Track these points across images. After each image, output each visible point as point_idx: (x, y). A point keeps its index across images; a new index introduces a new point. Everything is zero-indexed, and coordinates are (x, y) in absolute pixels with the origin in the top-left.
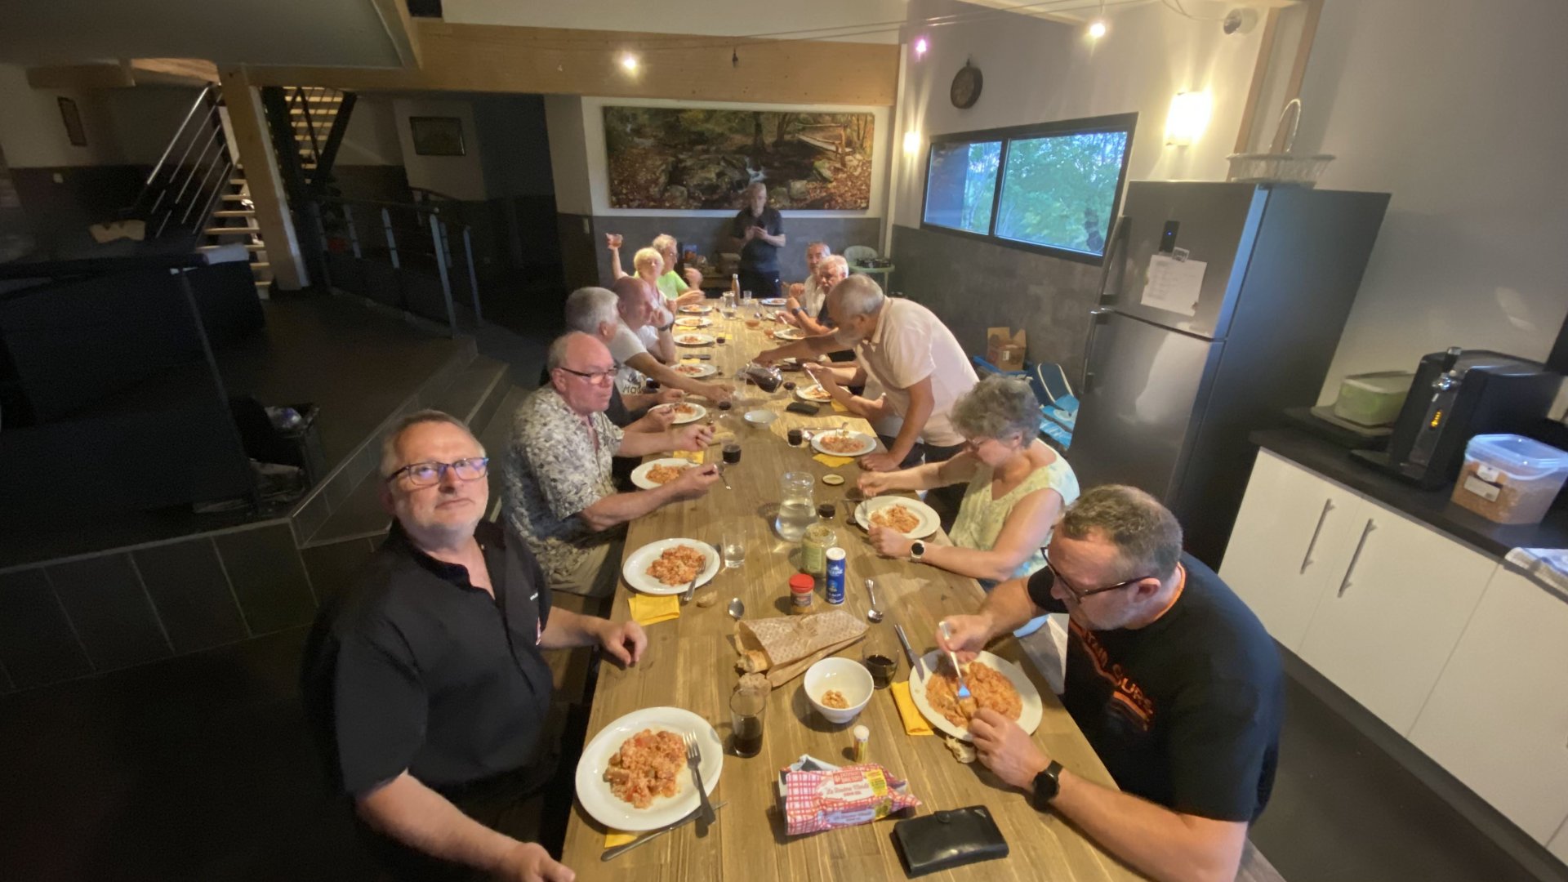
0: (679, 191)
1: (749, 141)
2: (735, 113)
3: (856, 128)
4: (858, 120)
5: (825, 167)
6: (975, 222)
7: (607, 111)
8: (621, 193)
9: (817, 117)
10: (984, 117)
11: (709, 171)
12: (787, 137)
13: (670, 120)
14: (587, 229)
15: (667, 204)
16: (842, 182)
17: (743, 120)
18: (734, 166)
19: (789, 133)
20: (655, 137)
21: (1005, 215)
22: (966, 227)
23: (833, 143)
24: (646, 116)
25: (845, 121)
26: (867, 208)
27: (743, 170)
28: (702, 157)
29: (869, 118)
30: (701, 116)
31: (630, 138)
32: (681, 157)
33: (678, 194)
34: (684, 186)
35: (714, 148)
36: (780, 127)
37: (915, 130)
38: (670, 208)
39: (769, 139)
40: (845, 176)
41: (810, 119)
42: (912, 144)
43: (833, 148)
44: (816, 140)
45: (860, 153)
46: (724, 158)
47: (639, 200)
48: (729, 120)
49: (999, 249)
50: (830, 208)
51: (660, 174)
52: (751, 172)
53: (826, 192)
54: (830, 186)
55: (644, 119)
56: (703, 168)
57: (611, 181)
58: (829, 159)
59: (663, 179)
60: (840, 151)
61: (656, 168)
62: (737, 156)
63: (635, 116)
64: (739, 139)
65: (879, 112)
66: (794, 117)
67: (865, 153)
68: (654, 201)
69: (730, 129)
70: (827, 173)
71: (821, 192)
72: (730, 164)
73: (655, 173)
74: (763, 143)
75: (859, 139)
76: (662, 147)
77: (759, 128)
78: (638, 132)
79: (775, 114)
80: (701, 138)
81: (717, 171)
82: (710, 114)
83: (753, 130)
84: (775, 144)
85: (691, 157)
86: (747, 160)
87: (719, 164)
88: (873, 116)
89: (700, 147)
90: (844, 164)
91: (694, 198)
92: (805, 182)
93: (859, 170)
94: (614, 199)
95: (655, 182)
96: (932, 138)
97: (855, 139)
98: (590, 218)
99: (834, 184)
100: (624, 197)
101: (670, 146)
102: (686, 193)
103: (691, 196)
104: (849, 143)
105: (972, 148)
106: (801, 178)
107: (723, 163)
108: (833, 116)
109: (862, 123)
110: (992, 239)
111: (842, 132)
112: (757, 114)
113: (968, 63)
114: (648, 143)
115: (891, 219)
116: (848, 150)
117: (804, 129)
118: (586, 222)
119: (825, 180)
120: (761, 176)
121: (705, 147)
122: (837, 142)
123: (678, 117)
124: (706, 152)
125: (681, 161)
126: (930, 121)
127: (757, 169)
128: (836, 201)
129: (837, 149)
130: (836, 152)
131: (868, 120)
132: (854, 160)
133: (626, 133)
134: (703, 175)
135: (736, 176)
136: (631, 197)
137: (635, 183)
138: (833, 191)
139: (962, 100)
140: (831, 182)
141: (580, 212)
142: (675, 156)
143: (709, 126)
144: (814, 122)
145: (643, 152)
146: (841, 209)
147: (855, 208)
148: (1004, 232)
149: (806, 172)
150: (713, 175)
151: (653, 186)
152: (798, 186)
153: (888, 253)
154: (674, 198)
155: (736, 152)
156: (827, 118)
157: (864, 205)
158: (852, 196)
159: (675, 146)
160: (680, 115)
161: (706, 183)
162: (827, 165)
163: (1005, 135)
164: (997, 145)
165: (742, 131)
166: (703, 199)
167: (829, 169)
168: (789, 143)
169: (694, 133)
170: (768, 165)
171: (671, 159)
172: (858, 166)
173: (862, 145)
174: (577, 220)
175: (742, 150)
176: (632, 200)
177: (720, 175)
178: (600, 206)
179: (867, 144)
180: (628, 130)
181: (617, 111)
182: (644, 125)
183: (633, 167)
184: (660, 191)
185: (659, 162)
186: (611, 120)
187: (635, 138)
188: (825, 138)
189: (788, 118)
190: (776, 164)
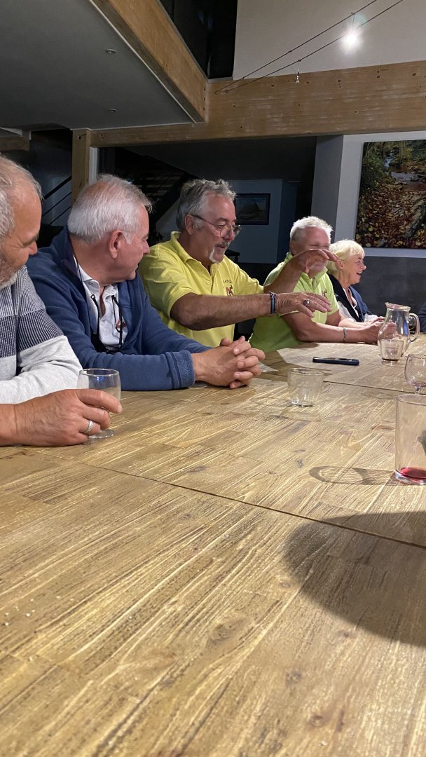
7: (366, 146)
8: (367, 231)
15: (419, 244)
20: (416, 171)
31: (387, 174)
38: (420, 248)
47: (386, 239)
51: (416, 210)
55: (406, 152)
57: (359, 218)
59: (418, 216)
61: (411, 204)
63: (397, 151)
68: (403, 239)
73: (409, 209)
78: (397, 167)
94: (360, 237)
95: (408, 220)
100: (370, 235)
133: (385, 170)
136: (378, 236)
137: (384, 220)
145: (400, 187)
151: (405, 223)
176: (376, 239)
180: (387, 165)
181: (378, 148)
182: (406, 159)
183: (385, 203)
184: (412, 229)
185: (416, 198)
186: (370, 157)
187: (393, 173)
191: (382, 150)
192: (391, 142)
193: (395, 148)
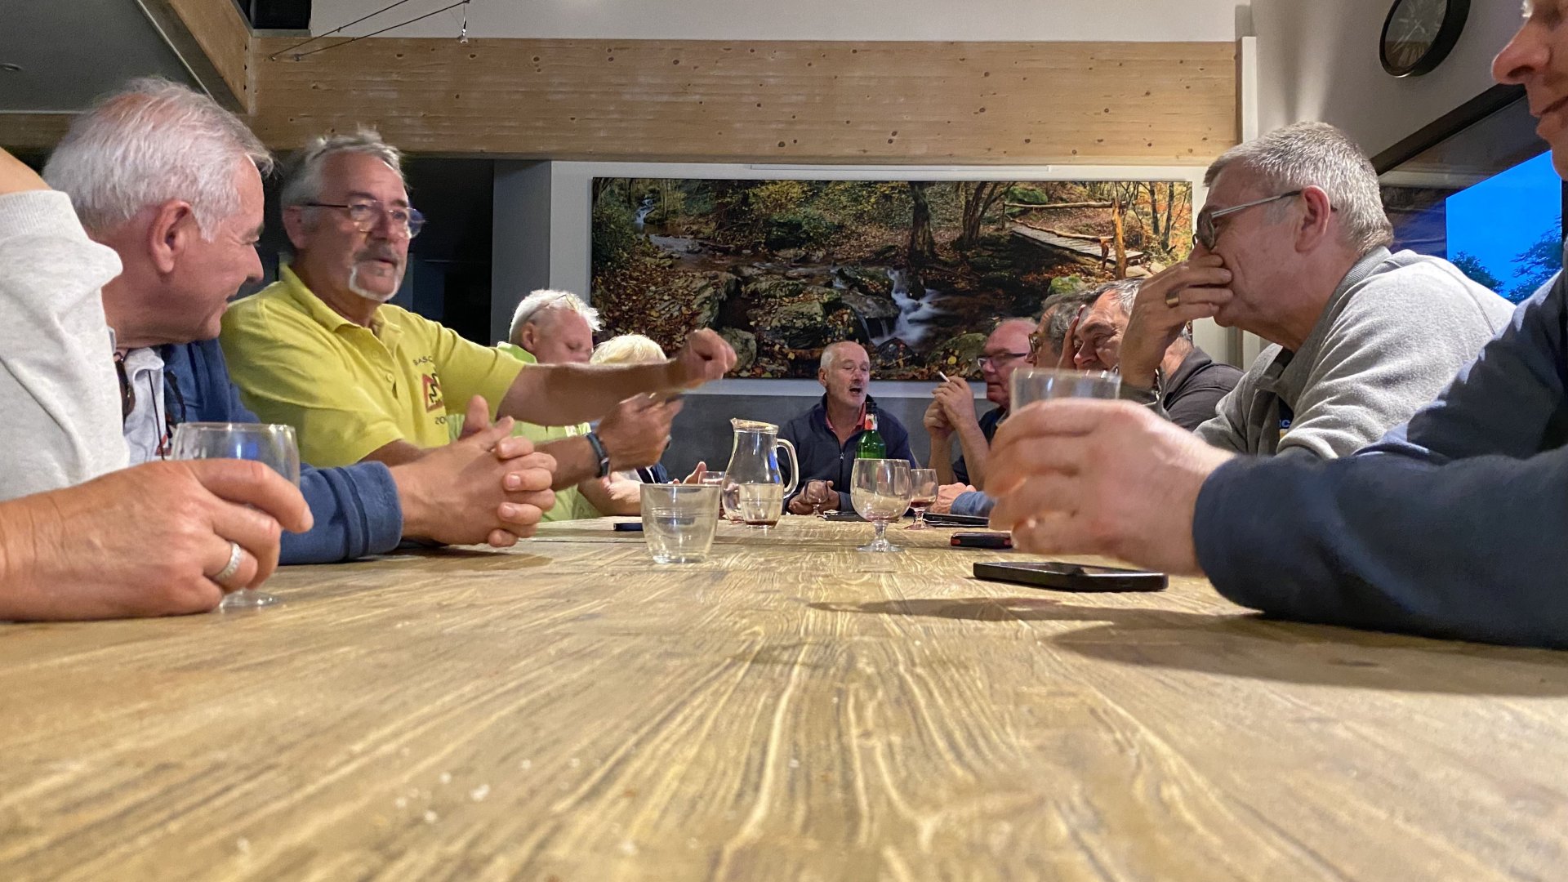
1: (900, 239)
2: (869, 184)
3: (1149, 209)
4: (1152, 192)
7: (598, 184)
9: (1055, 188)
11: (808, 300)
12: (987, 230)
13: (729, 201)
17: (887, 197)
18: (864, 290)
19: (991, 221)
20: (695, 234)
23: (1094, 241)
24: (680, 197)
25: (1126, 197)
27: (884, 297)
28: (793, 273)
29: (1178, 189)
30: (796, 192)
31: (642, 237)
32: (747, 271)
34: (751, 330)
35: (820, 254)
36: (970, 207)
39: (944, 235)
41: (1039, 191)
43: (1097, 250)
44: (1056, 234)
45: (1161, 260)
46: (841, 274)
48: (856, 200)
51: (701, 305)
52: (902, 300)
55: (674, 200)
56: (794, 293)
58: (1084, 271)
59: (705, 317)
60: (1112, 255)
62: (872, 269)
63: (656, 195)
64: (876, 236)
66: (1006, 189)
69: (859, 217)
72: (852, 283)
73: (688, 304)
74: (932, 243)
75: (1156, 230)
76: (708, 252)
77: (922, 214)
78: (659, 224)
79: (957, 185)
80: (793, 234)
81: (826, 299)
82: (815, 188)
83: (908, 219)
84: (957, 245)
85: (769, 272)
87: (829, 285)
89: (789, 253)
91: (772, 356)
97: (1148, 230)
101: (726, 252)
102: (753, 345)
103: (764, 350)
104: (1137, 241)
107: (838, 284)
108: (1093, 185)
109: (1162, 199)
111: (1116, 217)
112: (917, 186)
114: (680, 245)
116: (1130, 253)
117: (1024, 212)
120: (926, 308)
121: (802, 252)
122: (1103, 238)
123: (746, 197)
124: (805, 261)
125: (747, 280)
127: (916, 293)
129: (1105, 251)
130: (1104, 258)
133: (637, 230)
134: (795, 307)
135: (869, 308)
137: (643, 324)
142: (735, 270)
143: (810, 210)
144: (1048, 199)
145: (669, 262)
149: (1031, 299)
150: (817, 308)
151: (683, 328)
155: (866, 262)
156: (1084, 191)
159: (737, 252)
160: (750, 192)
161: (799, 323)
165: (885, 218)
166: (792, 356)
168: (992, 242)
169: (780, 225)
170: (943, 287)
171: (725, 276)
173: (1164, 245)
175: (883, 257)
177: (830, 307)
179: (1176, 240)
180: (640, 221)
181: (621, 187)
182: (674, 212)
183: (642, 291)
185: (700, 283)
186: (607, 204)
187: (653, 237)
188: (1073, 229)
189: (987, 191)
190: (962, 285)
191: (630, 192)
192: (644, 179)
193: (653, 191)
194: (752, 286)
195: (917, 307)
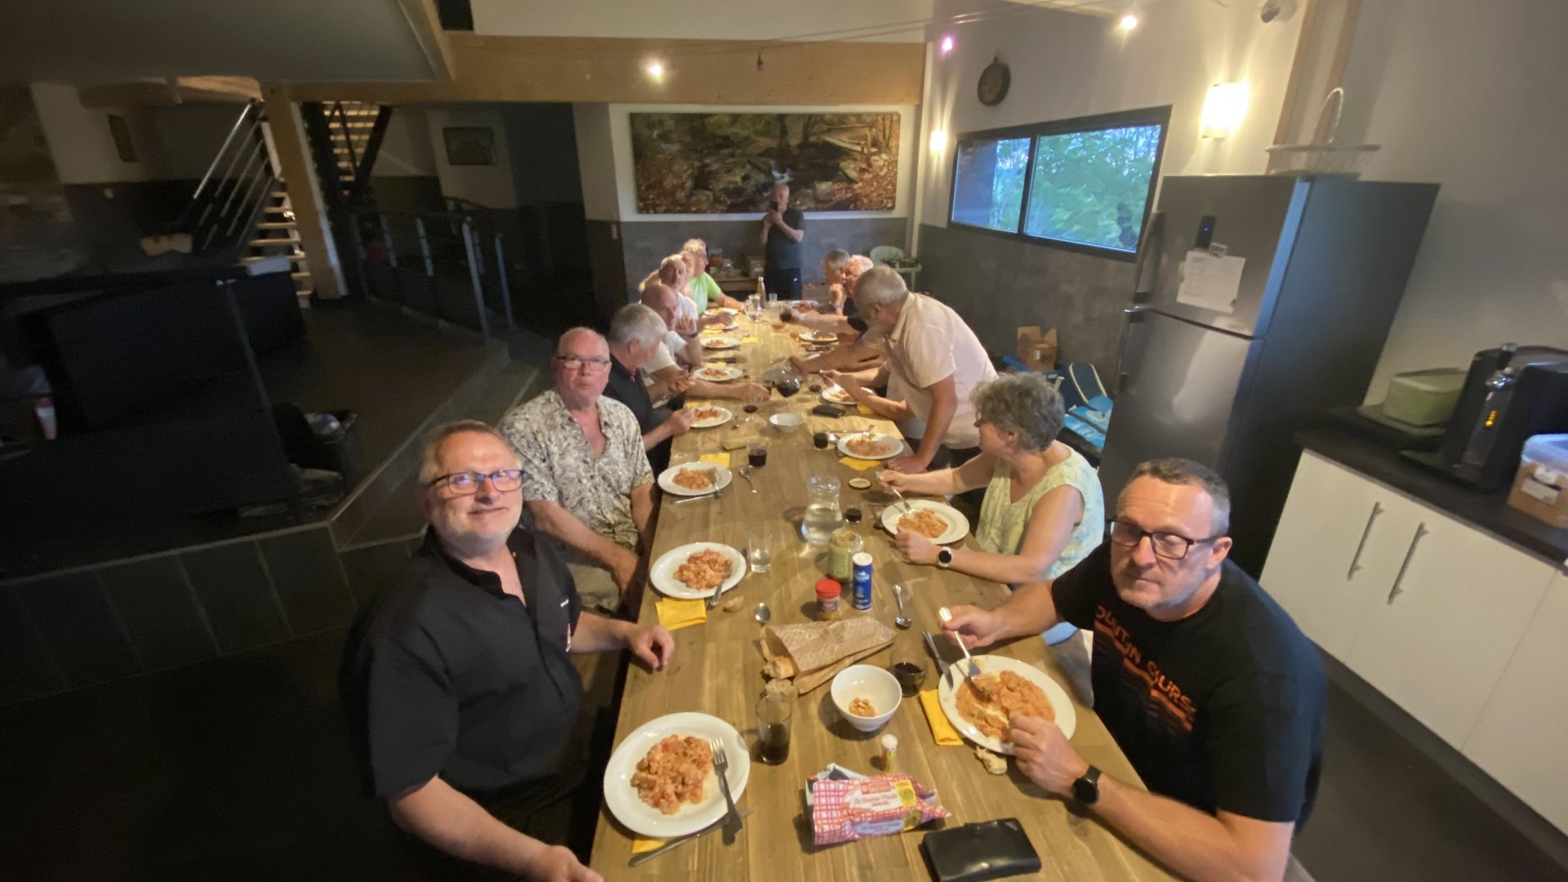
0: (704, 196)
1: (775, 144)
2: (760, 116)
3: (881, 128)
4: (884, 120)
5: (850, 168)
6: (1003, 220)
7: (633, 118)
8: (648, 199)
9: (842, 118)
10: (1011, 113)
11: (735, 175)
12: (813, 139)
13: (695, 125)
14: (615, 236)
15: (693, 209)
16: (869, 183)
17: (768, 123)
18: (760, 169)
19: (814, 134)
20: (681, 142)
21: (1034, 211)
22: (994, 225)
23: (859, 144)
24: (673, 122)
25: (872, 121)
26: (893, 208)
27: (768, 173)
28: (728, 161)
29: (895, 118)
30: (727, 120)
31: (657, 144)
32: (707, 161)
33: (704, 198)
34: (710, 190)
35: (739, 151)
36: (806, 127)
37: (941, 128)
38: (696, 212)
39: (794, 141)
40: (870, 176)
41: (835, 119)
42: (939, 142)
43: (859, 148)
44: (841, 141)
45: (886, 153)
46: (749, 162)
47: (666, 205)
48: (754, 124)
49: (1029, 246)
50: (856, 208)
51: (687, 178)
52: (776, 174)
53: (852, 192)
54: (856, 186)
55: (670, 124)
56: (729, 171)
57: (638, 186)
58: (855, 160)
59: (689, 184)
60: (865, 151)
61: (682, 172)
62: (763, 159)
63: (661, 122)
64: (765, 142)
65: (905, 111)
66: (820, 118)
67: (891, 152)
68: (681, 205)
69: (756, 132)
70: (853, 174)
71: (846, 193)
72: (755, 167)
73: (681, 177)
74: (788, 145)
75: (884, 138)
76: (688, 152)
77: (784, 131)
78: (664, 137)
79: (800, 116)
80: (726, 142)
81: (743, 174)
82: (735, 118)
83: (778, 133)
84: (803, 146)
85: (716, 161)
86: (772, 162)
87: (744, 167)
88: (899, 116)
89: (725, 151)
90: (870, 165)
91: (720, 203)
92: (830, 183)
93: (885, 170)
94: (641, 204)
95: (682, 186)
96: (958, 135)
97: (881, 139)
98: (618, 224)
99: (860, 184)
100: (651, 202)
101: (696, 151)
102: (711, 198)
103: (717, 200)
104: (875, 144)
105: (1000, 145)
106: (826, 179)
107: (748, 167)
108: (859, 116)
109: (888, 123)
110: (1021, 237)
111: (868, 132)
112: (781, 117)
113: (996, 60)
114: (675, 148)
115: (918, 219)
116: (874, 150)
117: (829, 131)
118: (614, 228)
119: (851, 181)
120: (787, 178)
121: (731, 151)
122: (863, 142)
123: (703, 122)
124: (732, 155)
125: (707, 165)
126: (956, 119)
127: (782, 171)
128: (862, 202)
129: (863, 149)
130: (862, 152)
131: (893, 120)
132: (880, 160)
133: (654, 141)
134: (729, 179)
135: (762, 178)
136: (658, 203)
137: (662, 188)
138: (859, 191)
139: (989, 97)
140: (857, 183)
141: (608, 219)
142: (701, 160)
143: (735, 129)
144: (839, 123)
145: (670, 157)
146: (866, 209)
147: (881, 207)
148: (1033, 230)
149: (831, 173)
150: (738, 179)
151: (680, 190)
152: (824, 187)
153: (914, 253)
154: (699, 202)
155: (760, 155)
156: (853, 119)
157: (890, 205)
158: (879, 195)
159: (701, 152)
160: (706, 120)
161: (731, 186)
162: (852, 166)
163: (1033, 132)
164: (1027, 141)
165: (767, 134)
166: (729, 202)
167: (855, 169)
168: (815, 145)
169: (722, 137)
170: (793, 167)
171: (697, 164)
172: (884, 166)
173: (887, 146)
174: (604, 226)
175: (767, 153)
176: (657, 205)
177: (745, 178)
178: (628, 212)
179: (892, 144)
180: (655, 136)
181: (643, 117)
182: (671, 131)
183: (660, 172)
184: (686, 196)
185: (685, 167)
186: (638, 127)
187: (661, 144)
188: (851, 138)
189: (812, 120)
190: (801, 166)
191: (648, 120)
192: (655, 113)
193: (660, 119)
194: (709, 169)
195: (783, 178)
